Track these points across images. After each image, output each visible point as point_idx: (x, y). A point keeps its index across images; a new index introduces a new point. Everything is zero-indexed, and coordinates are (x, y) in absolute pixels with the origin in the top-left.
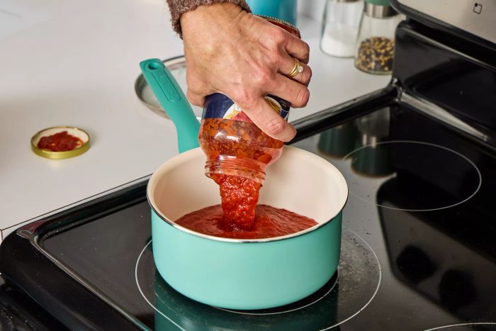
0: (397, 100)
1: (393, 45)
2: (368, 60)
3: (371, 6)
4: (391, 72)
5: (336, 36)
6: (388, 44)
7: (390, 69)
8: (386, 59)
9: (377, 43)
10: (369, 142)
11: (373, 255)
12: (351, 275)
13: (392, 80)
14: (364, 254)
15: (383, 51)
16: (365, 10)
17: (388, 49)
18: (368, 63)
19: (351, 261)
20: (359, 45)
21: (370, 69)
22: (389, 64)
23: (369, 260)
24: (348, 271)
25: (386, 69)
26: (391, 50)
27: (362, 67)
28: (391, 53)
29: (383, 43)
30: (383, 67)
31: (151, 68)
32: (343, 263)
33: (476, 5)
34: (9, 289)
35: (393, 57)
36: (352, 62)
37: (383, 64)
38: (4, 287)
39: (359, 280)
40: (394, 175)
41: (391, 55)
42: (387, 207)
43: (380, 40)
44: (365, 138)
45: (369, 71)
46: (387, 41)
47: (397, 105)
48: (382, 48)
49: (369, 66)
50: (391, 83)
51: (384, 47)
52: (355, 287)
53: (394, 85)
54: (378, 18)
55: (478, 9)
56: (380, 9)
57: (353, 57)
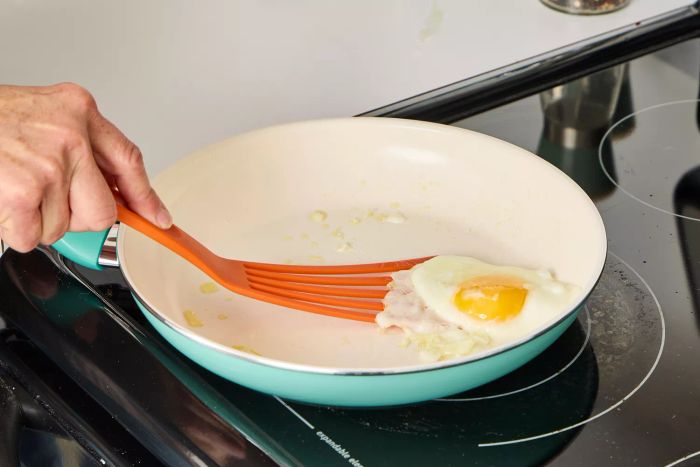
11: (653, 301)
12: (611, 335)
14: (637, 300)
19: (614, 310)
23: (645, 310)
24: (607, 328)
32: (599, 314)
34: (13, 338)
38: (4, 334)
39: (624, 344)
42: (693, 217)
52: (617, 358)
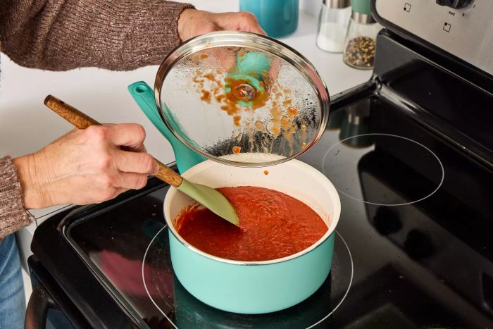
0: (376, 93)
1: (375, 44)
2: (354, 57)
3: (357, 15)
4: (372, 68)
5: (328, 36)
6: (371, 44)
7: (371, 65)
8: (369, 57)
9: (362, 42)
10: (353, 119)
13: (372, 77)
15: (367, 50)
16: (352, 17)
17: (371, 48)
18: (354, 60)
20: (347, 44)
21: (355, 64)
22: (371, 61)
25: (369, 65)
26: (374, 49)
27: (349, 63)
28: (373, 52)
29: (367, 42)
30: (366, 63)
31: (139, 91)
33: (446, 24)
35: (374, 56)
36: (341, 57)
37: (366, 61)
40: (372, 148)
41: (373, 54)
43: (364, 39)
44: (350, 116)
45: (355, 66)
46: (370, 40)
47: (375, 97)
48: (365, 48)
49: (354, 63)
50: (371, 79)
51: (368, 46)
53: (373, 81)
54: (363, 24)
55: (447, 28)
56: (365, 17)
57: (342, 53)
